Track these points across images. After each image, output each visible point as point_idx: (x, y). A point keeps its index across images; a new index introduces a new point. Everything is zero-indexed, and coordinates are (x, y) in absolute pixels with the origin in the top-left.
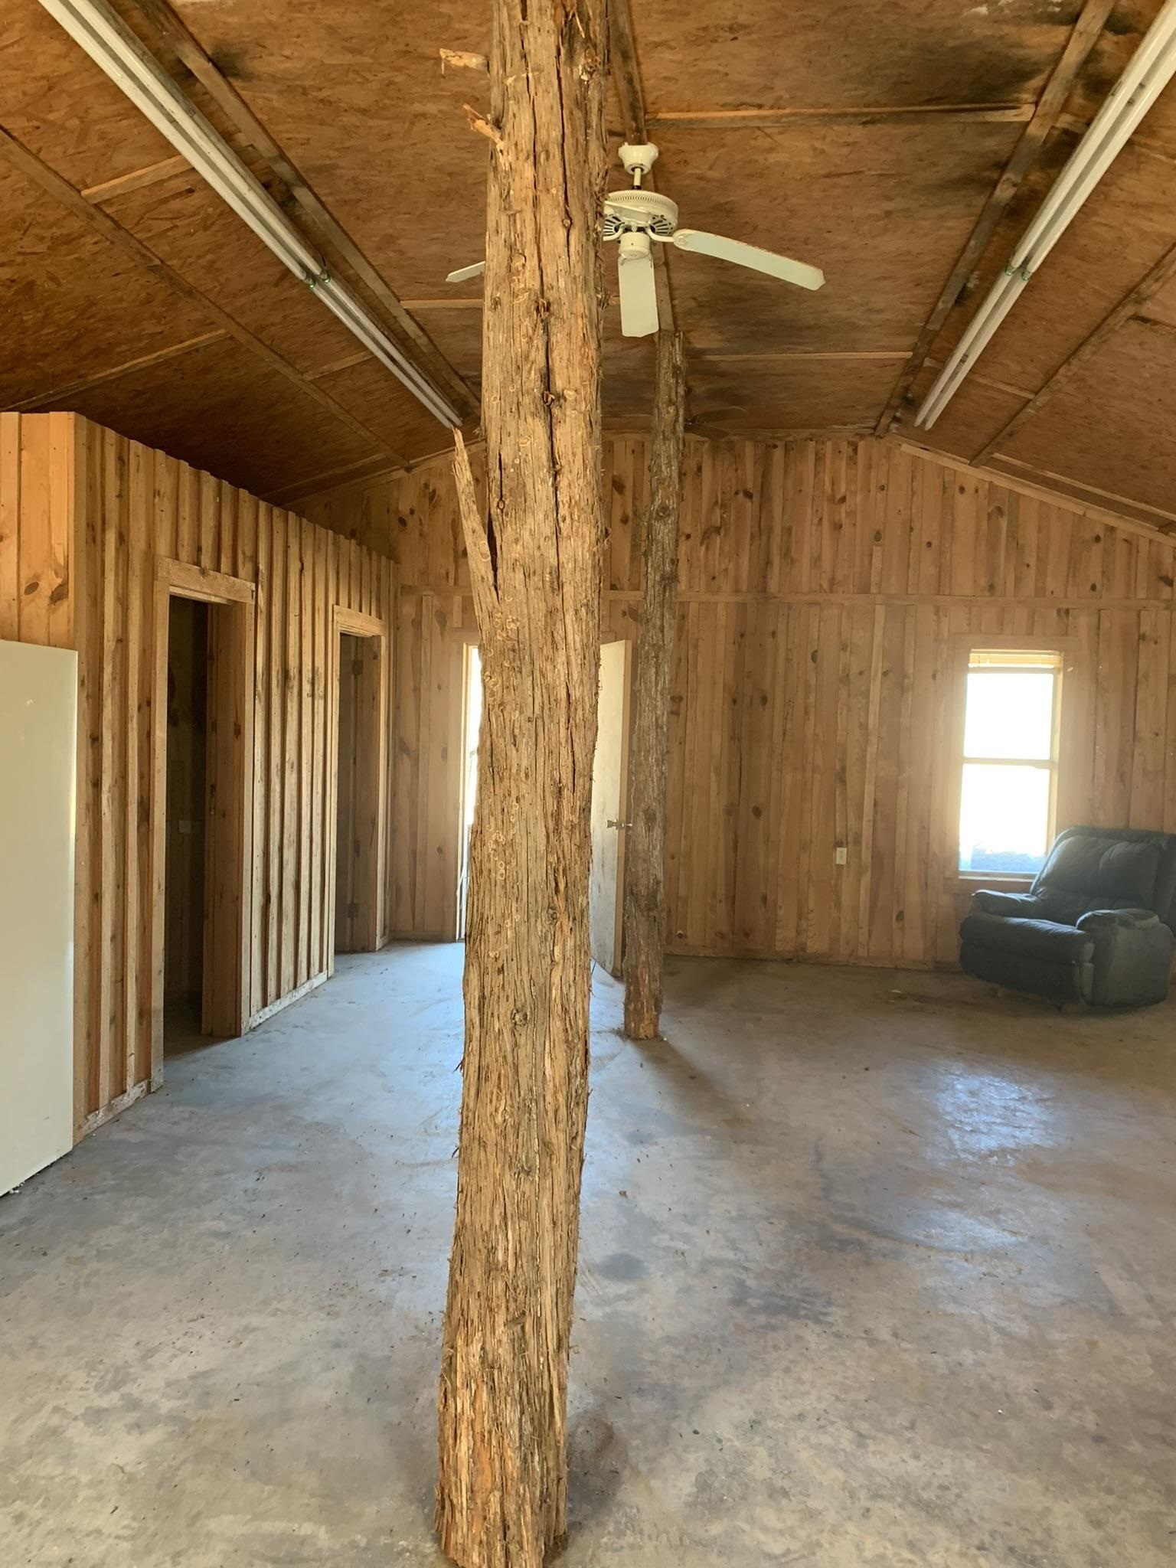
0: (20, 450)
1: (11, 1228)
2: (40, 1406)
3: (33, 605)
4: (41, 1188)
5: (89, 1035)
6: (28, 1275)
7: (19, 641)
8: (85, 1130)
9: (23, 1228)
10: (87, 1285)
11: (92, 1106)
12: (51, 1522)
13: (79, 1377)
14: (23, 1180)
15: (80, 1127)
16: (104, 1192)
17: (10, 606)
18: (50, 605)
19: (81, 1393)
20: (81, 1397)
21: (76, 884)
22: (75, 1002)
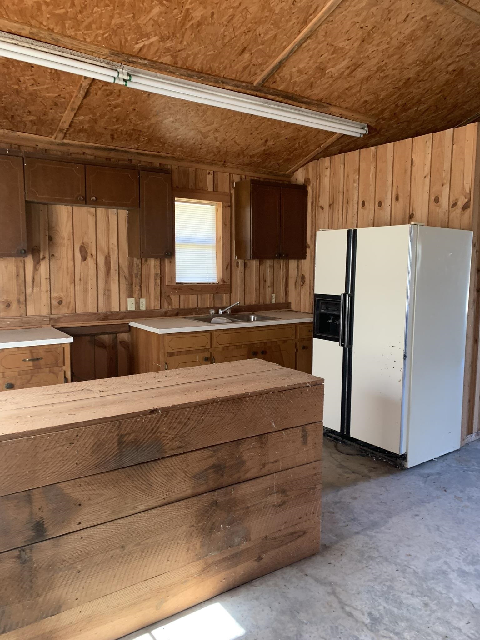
0: (453, 145)
1: (432, 475)
2: (438, 558)
3: (454, 212)
4: (446, 461)
5: (469, 401)
6: (438, 497)
7: (448, 228)
8: (466, 441)
9: (437, 477)
10: (462, 511)
11: (470, 432)
12: (439, 614)
13: (456, 552)
14: (439, 456)
15: (464, 440)
16: (472, 471)
17: (445, 214)
18: (462, 212)
19: (457, 560)
20: (456, 561)
21: (467, 334)
22: (464, 386)
